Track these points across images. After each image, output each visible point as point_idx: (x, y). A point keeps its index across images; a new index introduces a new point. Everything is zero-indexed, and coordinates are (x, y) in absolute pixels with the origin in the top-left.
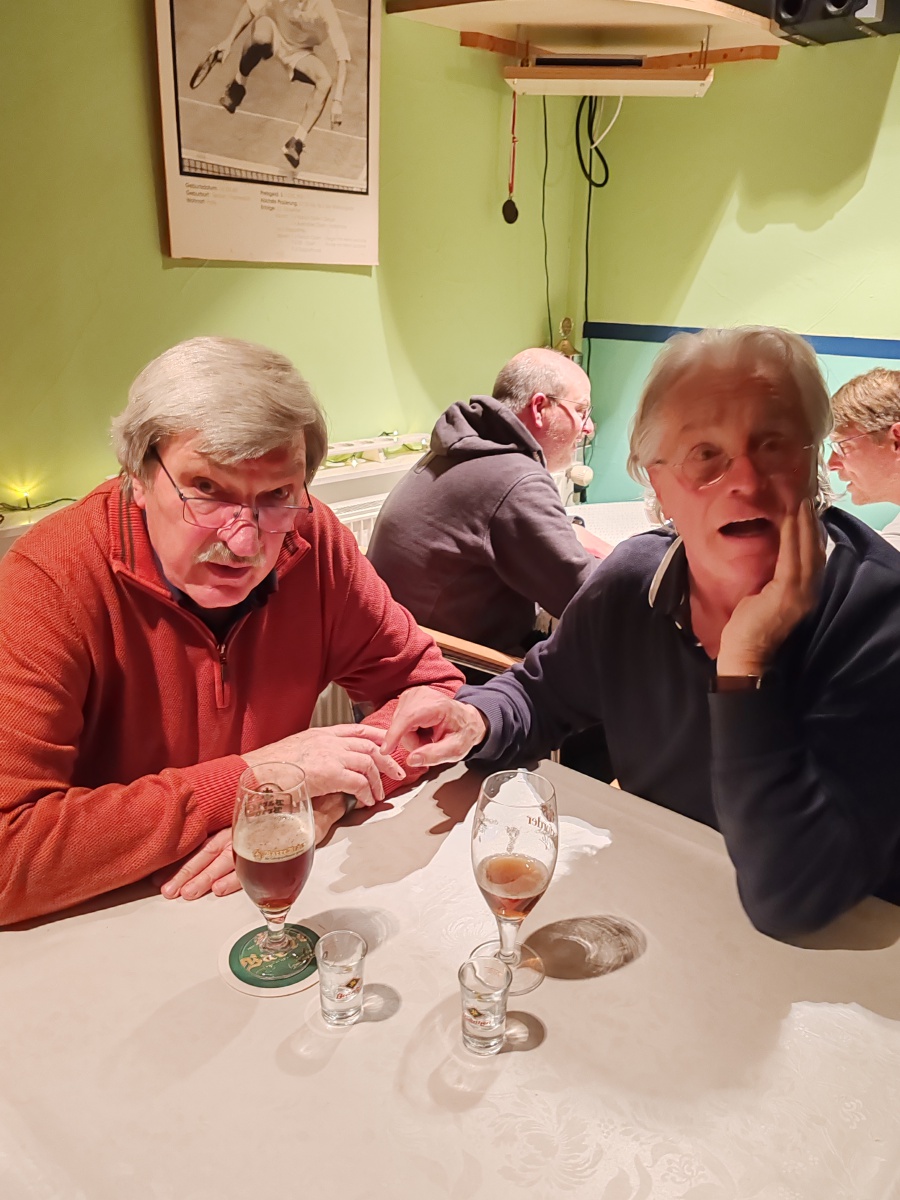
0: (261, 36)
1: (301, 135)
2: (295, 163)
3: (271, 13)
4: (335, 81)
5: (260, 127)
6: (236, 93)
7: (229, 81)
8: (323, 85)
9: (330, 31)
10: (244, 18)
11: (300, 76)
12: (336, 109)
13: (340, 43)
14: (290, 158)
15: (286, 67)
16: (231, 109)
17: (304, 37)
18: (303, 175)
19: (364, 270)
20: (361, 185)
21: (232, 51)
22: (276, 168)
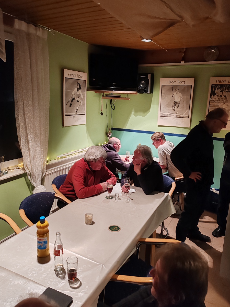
0: (74, 97)
1: (77, 108)
2: (77, 112)
3: (75, 94)
4: (81, 101)
5: (73, 108)
6: (71, 105)
7: (70, 104)
8: (80, 102)
9: (81, 95)
10: (72, 95)
11: (78, 101)
12: (81, 104)
13: (82, 96)
14: (76, 111)
15: (76, 100)
16: (70, 107)
17: (78, 96)
18: (78, 113)
19: (84, 124)
20: (84, 113)
21: (70, 100)
22: (74, 113)
